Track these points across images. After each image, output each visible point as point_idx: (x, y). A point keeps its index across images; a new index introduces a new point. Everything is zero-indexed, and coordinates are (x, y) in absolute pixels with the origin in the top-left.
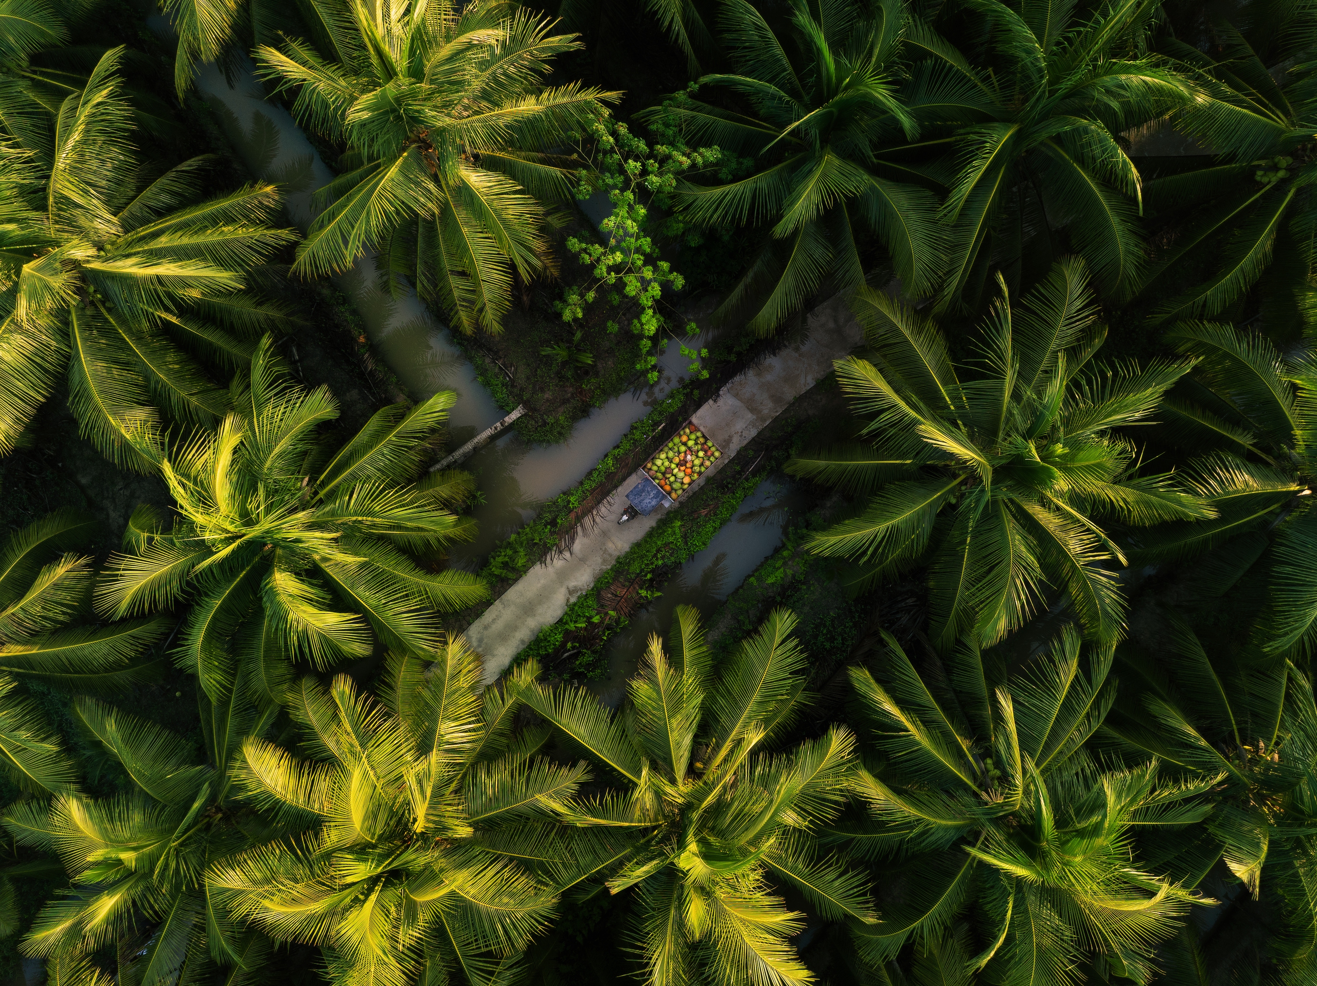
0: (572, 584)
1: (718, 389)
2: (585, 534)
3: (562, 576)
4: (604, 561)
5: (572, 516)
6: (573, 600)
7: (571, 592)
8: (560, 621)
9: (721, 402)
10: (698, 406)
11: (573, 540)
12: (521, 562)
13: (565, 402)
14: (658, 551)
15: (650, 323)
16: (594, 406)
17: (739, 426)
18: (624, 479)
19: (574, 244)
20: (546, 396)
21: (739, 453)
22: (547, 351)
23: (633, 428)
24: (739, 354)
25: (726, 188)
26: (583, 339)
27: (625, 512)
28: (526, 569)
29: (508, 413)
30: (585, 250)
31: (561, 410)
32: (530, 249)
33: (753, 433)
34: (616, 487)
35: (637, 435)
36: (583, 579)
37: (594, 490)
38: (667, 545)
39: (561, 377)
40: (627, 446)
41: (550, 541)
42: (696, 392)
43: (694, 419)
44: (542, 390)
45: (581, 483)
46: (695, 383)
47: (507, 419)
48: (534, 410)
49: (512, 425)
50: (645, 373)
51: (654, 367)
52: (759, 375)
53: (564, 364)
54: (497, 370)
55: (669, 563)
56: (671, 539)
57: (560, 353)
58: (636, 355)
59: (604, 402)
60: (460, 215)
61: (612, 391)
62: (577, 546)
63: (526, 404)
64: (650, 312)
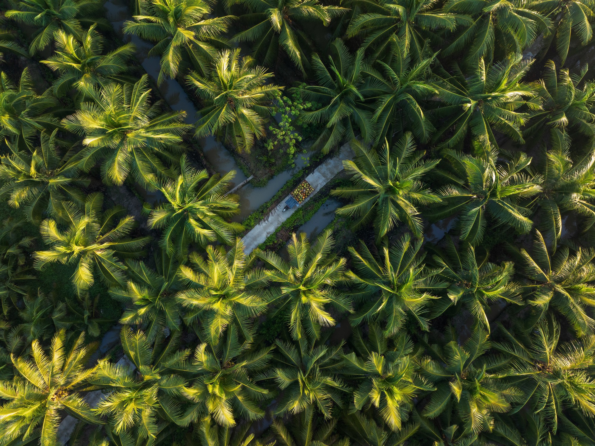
0: (268, 231)
1: (314, 170)
2: (272, 216)
3: (265, 228)
4: (278, 224)
5: (268, 210)
6: (268, 236)
7: (268, 233)
8: (265, 242)
9: (314, 174)
10: (308, 175)
11: (268, 217)
12: (252, 224)
13: (266, 174)
14: (295, 221)
15: (292, 150)
16: (275, 175)
17: (320, 181)
18: (284, 198)
19: (271, 128)
20: (260, 172)
21: (320, 190)
22: (261, 158)
23: (287, 182)
24: (320, 159)
25: (314, 112)
26: (272, 155)
27: (285, 208)
28: (254, 226)
29: (248, 178)
30: (274, 130)
31: (265, 176)
32: (259, 131)
33: (325, 184)
34: (282, 200)
35: (289, 184)
36: (272, 229)
37: (275, 201)
38: (298, 219)
39: (265, 166)
40: (285, 188)
41: (261, 218)
42: (307, 171)
43: (306, 179)
44: (259, 170)
45: (271, 200)
46: (307, 168)
47: (248, 179)
48: (256, 176)
49: (249, 182)
50: (290, 165)
51: (293, 163)
52: (326, 165)
53: (266, 162)
54: (245, 164)
55: (298, 224)
56: (299, 217)
57: (265, 159)
58: (288, 159)
59: (279, 174)
60: (240, 121)
61: (280, 171)
62: (270, 219)
63: (254, 175)
64: (292, 147)
